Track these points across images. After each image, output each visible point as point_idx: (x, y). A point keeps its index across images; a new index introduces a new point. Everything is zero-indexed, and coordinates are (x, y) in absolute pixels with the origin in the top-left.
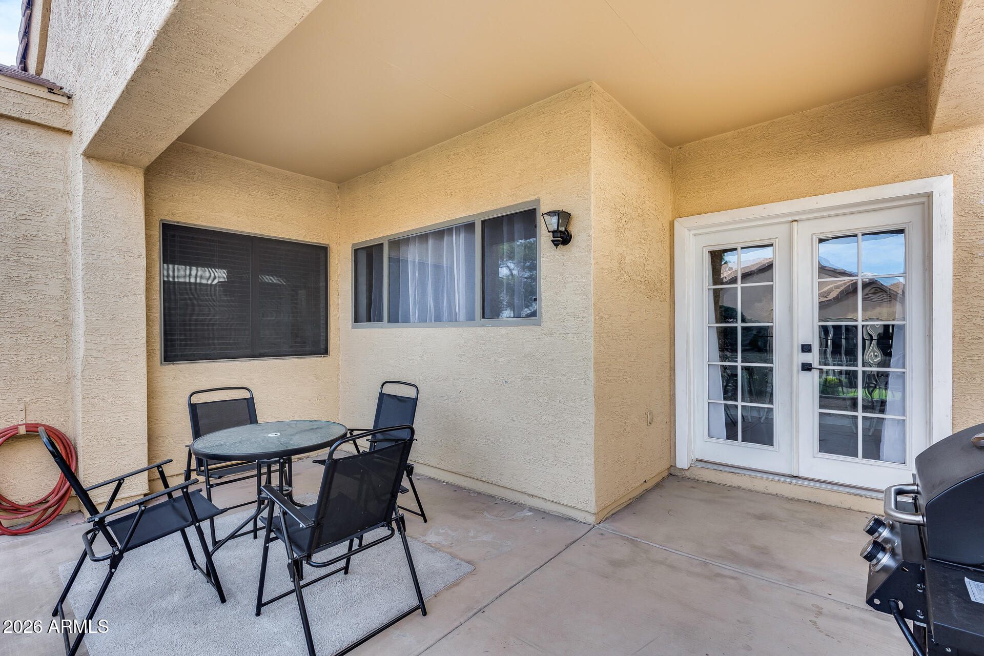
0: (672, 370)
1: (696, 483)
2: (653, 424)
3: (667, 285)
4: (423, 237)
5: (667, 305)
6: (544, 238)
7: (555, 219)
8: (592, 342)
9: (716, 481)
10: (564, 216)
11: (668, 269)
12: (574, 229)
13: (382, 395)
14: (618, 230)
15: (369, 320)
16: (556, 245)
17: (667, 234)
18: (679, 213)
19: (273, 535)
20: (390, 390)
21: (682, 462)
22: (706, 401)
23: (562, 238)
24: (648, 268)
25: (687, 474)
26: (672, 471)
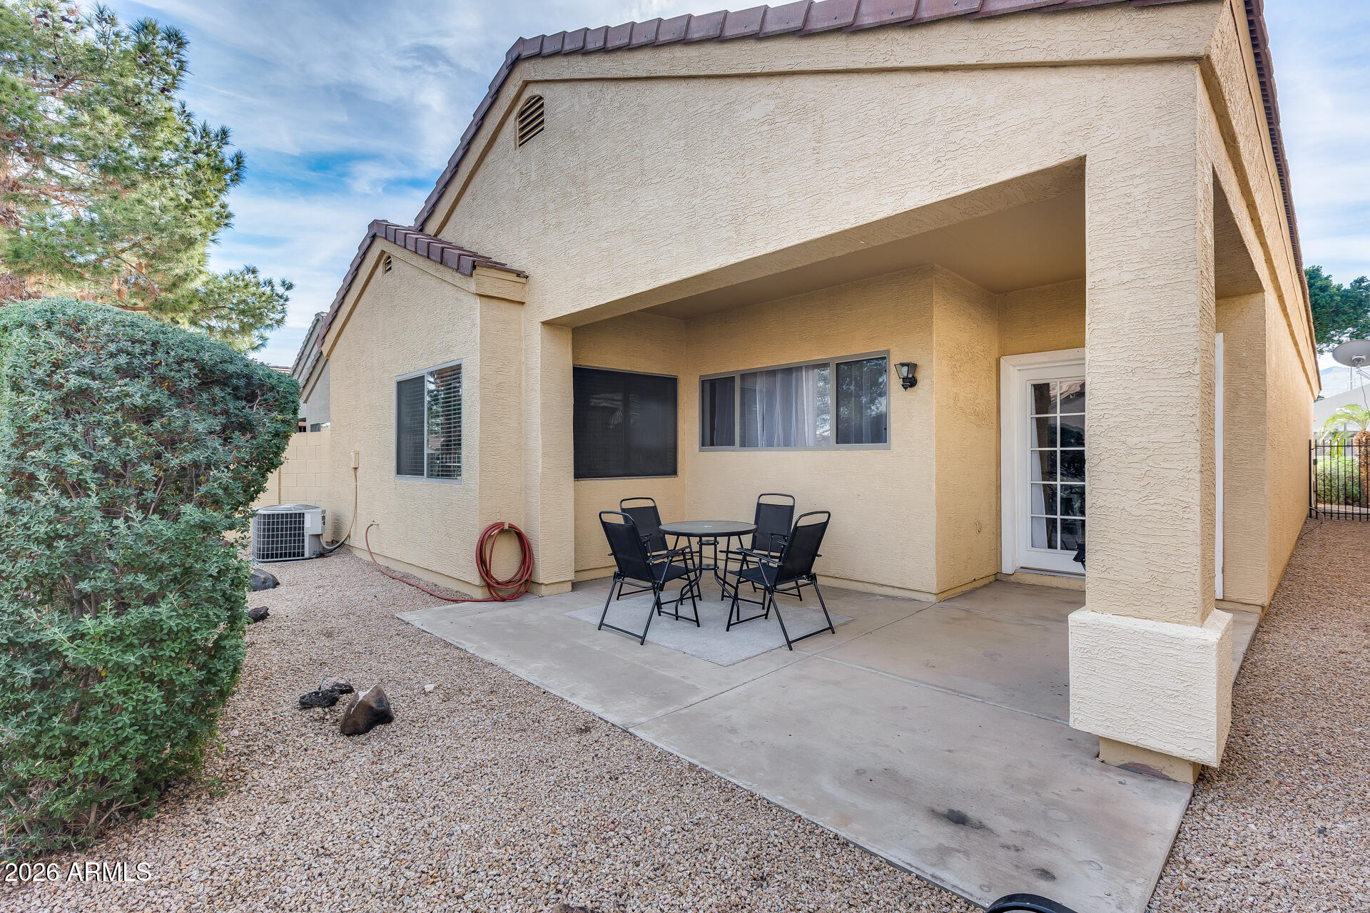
0: (999, 488)
1: (1019, 585)
2: (981, 533)
3: (994, 414)
4: (771, 373)
5: (993, 432)
6: (893, 381)
7: (905, 369)
8: (934, 463)
9: (1037, 583)
10: (912, 367)
11: (995, 400)
12: (919, 376)
13: (759, 505)
14: (953, 374)
15: (712, 444)
16: (906, 388)
17: (994, 370)
18: (1004, 352)
19: (742, 580)
20: (764, 500)
21: (1007, 568)
22: (1029, 515)
23: (910, 382)
24: (977, 402)
25: (1012, 578)
26: (999, 577)
